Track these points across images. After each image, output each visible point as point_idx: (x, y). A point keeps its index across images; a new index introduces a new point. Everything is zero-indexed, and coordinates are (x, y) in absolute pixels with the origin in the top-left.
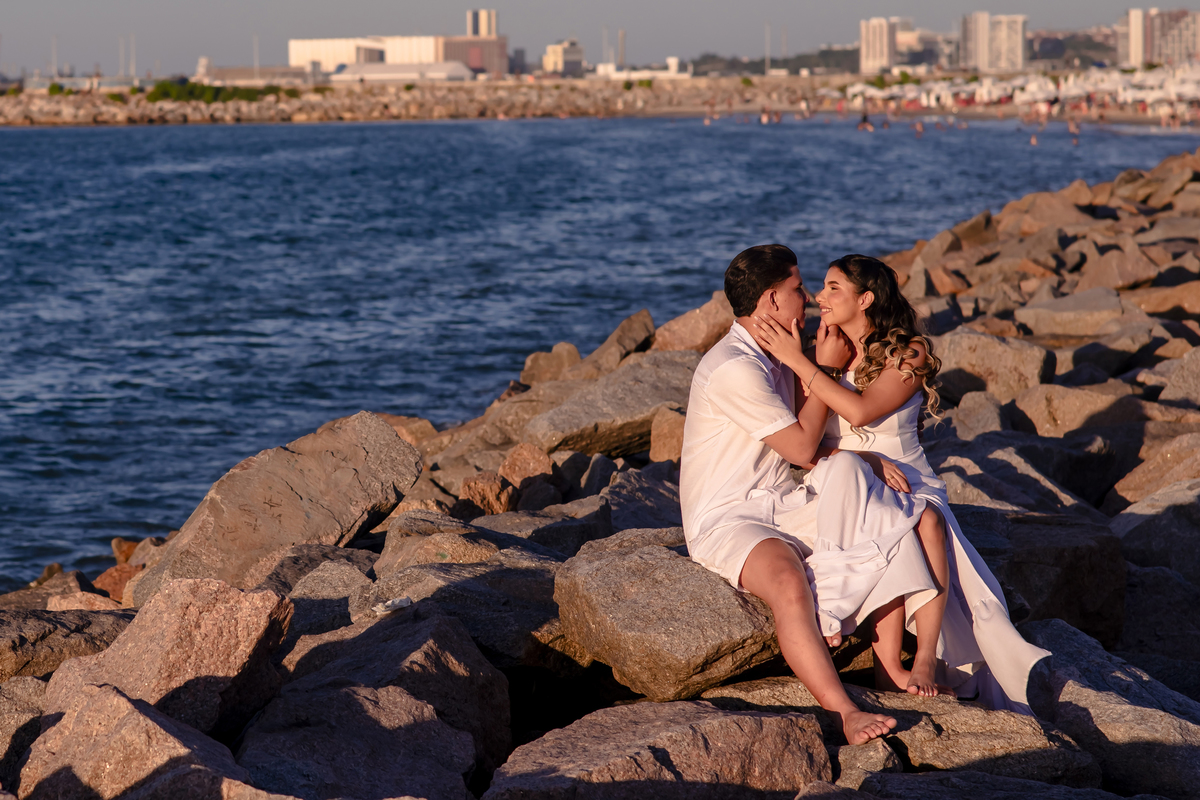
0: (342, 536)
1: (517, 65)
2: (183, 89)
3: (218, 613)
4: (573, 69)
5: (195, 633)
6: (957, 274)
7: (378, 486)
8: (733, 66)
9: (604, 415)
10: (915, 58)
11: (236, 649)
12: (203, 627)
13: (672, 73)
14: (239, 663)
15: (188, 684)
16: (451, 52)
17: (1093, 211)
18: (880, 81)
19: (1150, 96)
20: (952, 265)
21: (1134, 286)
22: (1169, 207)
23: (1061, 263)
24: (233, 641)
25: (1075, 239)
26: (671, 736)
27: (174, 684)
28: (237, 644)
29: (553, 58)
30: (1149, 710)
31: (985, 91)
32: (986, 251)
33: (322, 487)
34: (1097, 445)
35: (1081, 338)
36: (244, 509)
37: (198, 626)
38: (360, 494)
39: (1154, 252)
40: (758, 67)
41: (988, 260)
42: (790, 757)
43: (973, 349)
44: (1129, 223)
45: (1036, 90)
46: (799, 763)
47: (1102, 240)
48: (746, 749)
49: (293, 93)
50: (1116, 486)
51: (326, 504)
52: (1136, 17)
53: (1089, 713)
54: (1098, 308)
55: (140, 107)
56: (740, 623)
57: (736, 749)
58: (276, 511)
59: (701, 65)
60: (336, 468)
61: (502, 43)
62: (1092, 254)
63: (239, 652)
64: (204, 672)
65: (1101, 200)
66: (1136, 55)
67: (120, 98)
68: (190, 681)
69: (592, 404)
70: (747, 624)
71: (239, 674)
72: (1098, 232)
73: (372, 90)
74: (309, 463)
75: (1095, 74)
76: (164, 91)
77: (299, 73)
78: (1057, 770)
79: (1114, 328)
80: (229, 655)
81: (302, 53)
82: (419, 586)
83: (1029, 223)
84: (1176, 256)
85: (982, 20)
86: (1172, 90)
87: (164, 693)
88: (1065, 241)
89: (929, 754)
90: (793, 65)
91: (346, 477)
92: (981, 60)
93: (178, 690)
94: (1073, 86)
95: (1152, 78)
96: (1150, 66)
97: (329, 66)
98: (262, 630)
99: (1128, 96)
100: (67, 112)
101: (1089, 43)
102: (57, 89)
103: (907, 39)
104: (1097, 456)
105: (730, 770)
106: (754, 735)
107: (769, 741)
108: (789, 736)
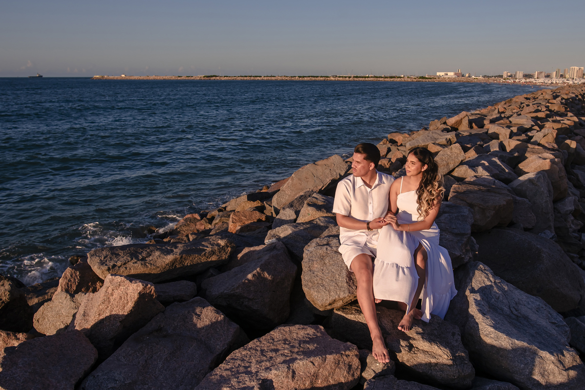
0: (323, 186)
1: (463, 76)
2: (423, 78)
3: (120, 290)
4: (469, 77)
5: (111, 298)
6: (505, 108)
7: (335, 173)
8: (488, 77)
9: (420, 143)
10: (510, 76)
11: (127, 305)
12: (114, 296)
13: (481, 77)
14: (128, 310)
15: (107, 317)
16: (455, 74)
17: (527, 99)
18: (505, 79)
19: (537, 82)
20: (504, 107)
21: (531, 112)
22: (537, 98)
23: (520, 107)
24: (125, 302)
25: (523, 103)
26: (276, 373)
27: (101, 317)
28: (127, 303)
29: (467, 75)
30: (500, 334)
31: (517, 81)
32: (510, 104)
33: (321, 174)
34: (516, 154)
35: (519, 124)
36: (300, 179)
37: (112, 295)
38: (330, 176)
39: (534, 106)
40: (490, 77)
41: (510, 106)
42: (339, 370)
43: (497, 129)
44: (532, 100)
45: (523, 80)
46: (343, 372)
47: (527, 104)
48: (314, 373)
49: (435, 78)
50: (519, 165)
51: (320, 178)
52: (537, 72)
53: (478, 327)
54: (523, 119)
55: (417, 80)
56: (344, 291)
57: (309, 375)
58: (308, 180)
59: (484, 77)
60: (326, 169)
61: (461, 73)
62: (525, 106)
63: (129, 306)
64: (114, 313)
65: (528, 97)
66: (536, 77)
67: (415, 78)
68: (107, 316)
69: (418, 141)
70: (347, 291)
71: (128, 314)
72: (527, 102)
73: (444, 78)
74: (319, 168)
75: (531, 79)
76: (421, 78)
77: (438, 76)
78: (455, 376)
79: (525, 123)
80: (124, 307)
81: (438, 74)
82: (286, 232)
83: (517, 100)
84: (538, 107)
85: (518, 72)
86: (540, 81)
87: (97, 321)
88: (522, 103)
89: (405, 359)
90: (495, 77)
91: (327, 171)
92: (517, 77)
93: (103, 320)
94: (528, 80)
95: (537, 80)
96: (538, 78)
97: (441, 75)
98: (136, 298)
99: (534, 82)
100: (409, 80)
101: (531, 75)
102: (408, 77)
103: (509, 74)
104: (517, 156)
105: (304, 385)
106: (320, 366)
107: (328, 367)
108: (339, 361)
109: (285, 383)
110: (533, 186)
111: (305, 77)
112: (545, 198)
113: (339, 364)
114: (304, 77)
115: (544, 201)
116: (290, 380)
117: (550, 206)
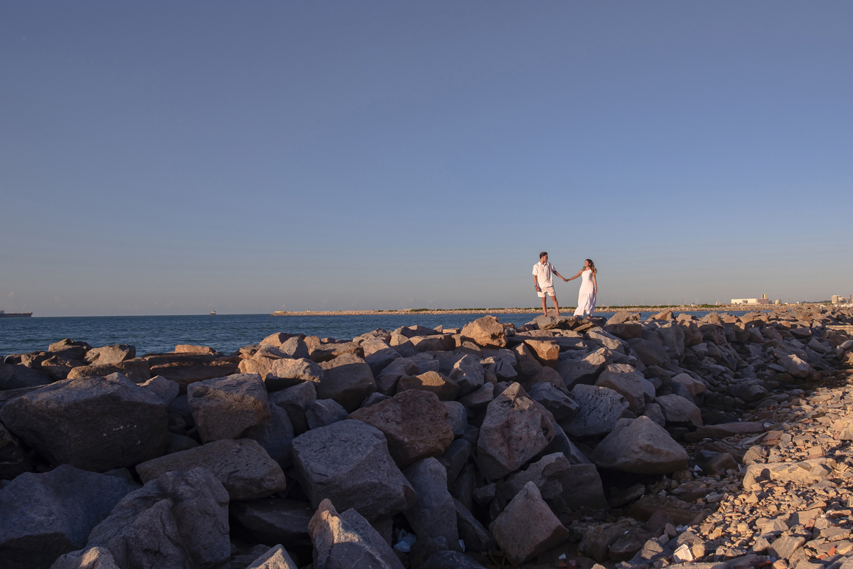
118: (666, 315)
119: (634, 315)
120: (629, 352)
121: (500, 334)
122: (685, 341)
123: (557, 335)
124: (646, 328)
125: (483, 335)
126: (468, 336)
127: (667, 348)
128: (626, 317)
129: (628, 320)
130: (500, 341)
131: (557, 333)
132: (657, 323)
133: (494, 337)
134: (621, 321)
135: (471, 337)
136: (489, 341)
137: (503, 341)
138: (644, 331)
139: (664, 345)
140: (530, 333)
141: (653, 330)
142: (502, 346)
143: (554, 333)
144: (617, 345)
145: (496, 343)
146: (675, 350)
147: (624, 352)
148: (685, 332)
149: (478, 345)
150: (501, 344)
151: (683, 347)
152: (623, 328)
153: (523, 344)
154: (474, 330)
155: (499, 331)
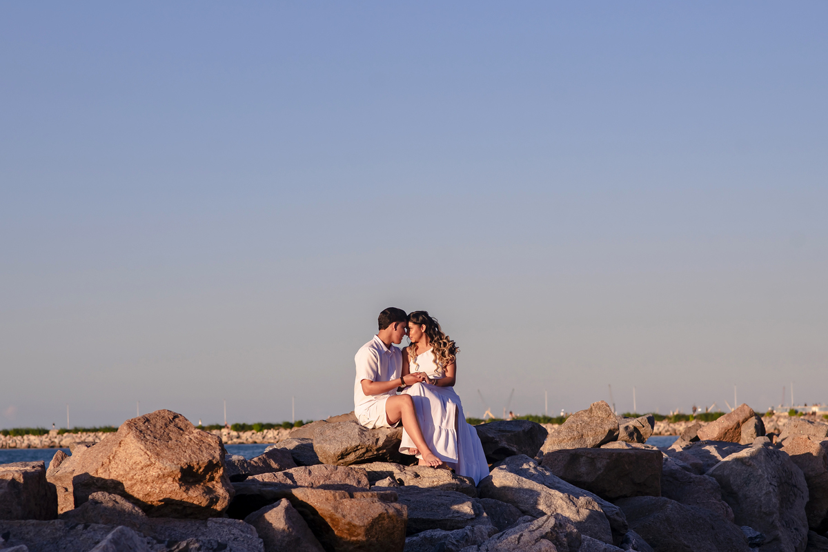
102: (793, 413)
105: (319, 482)
106: (332, 471)
107: (339, 474)
108: (349, 473)
109: (303, 477)
110: (744, 468)
111: (270, 426)
112: (765, 488)
113: (349, 476)
114: (262, 427)
115: (764, 492)
116: (307, 475)
117: (774, 500)
118: (738, 426)
119: (632, 423)
120: (627, 541)
121: (211, 467)
122: (809, 508)
123: (384, 483)
124: (674, 464)
125: (153, 472)
126: (102, 475)
127: (750, 532)
128: (607, 427)
129: (612, 436)
130: (209, 491)
131: (382, 475)
132: (712, 450)
133: (189, 476)
134: (590, 442)
135: (113, 476)
136: (171, 489)
137: (220, 490)
138: (672, 474)
139: (738, 521)
140: (290, 476)
141: (701, 470)
142: (218, 507)
143: (374, 477)
144: (585, 513)
145: (195, 496)
146: (777, 539)
147: (610, 537)
148: (808, 479)
149: (135, 501)
150: (214, 500)
151: (805, 531)
152: (601, 464)
153: (284, 502)
154: (122, 453)
155: (205, 458)
